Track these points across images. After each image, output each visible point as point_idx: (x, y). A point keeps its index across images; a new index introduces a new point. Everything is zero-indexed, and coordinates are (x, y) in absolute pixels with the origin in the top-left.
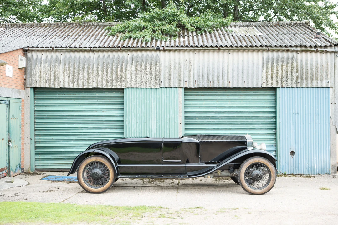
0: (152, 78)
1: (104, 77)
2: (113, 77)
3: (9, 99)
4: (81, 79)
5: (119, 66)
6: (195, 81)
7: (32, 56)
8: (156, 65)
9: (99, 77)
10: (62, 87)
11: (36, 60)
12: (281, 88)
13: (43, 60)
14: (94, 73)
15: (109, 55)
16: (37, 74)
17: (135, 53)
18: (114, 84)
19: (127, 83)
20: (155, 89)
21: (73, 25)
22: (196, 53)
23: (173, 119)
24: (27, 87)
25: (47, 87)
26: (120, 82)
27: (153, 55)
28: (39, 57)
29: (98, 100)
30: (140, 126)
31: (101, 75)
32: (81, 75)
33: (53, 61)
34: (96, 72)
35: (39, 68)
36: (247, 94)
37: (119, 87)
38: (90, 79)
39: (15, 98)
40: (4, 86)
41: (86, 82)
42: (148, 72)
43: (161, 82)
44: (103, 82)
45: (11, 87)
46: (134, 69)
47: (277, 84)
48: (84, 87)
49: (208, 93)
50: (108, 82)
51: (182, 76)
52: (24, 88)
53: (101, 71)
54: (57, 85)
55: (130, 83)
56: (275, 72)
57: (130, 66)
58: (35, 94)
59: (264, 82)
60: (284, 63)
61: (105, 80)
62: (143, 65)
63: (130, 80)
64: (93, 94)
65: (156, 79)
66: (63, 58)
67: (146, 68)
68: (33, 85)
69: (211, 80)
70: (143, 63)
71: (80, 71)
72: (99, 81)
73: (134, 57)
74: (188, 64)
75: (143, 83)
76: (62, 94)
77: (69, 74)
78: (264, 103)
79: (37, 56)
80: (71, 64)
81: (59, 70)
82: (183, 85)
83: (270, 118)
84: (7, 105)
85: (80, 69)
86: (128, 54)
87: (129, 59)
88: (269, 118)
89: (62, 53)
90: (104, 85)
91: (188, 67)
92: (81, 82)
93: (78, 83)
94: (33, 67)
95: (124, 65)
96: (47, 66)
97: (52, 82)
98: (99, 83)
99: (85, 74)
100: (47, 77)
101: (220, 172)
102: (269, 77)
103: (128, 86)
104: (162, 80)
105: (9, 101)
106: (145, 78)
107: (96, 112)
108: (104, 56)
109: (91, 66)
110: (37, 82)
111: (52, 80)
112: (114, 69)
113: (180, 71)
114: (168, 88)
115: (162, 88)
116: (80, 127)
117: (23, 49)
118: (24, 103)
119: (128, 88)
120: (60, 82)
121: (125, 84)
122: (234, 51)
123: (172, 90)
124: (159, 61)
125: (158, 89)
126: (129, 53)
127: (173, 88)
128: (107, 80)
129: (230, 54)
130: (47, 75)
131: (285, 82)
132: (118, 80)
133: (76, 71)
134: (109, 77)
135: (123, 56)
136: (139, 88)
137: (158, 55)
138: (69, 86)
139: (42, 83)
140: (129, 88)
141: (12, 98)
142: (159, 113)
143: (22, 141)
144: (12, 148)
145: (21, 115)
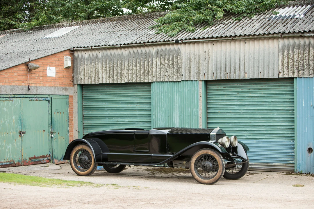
0: (174, 72)
1: (134, 72)
2: (142, 72)
3: (51, 96)
4: (115, 75)
5: (146, 61)
6: (213, 73)
7: (78, 56)
8: (177, 58)
9: (130, 73)
10: (101, 83)
11: (81, 59)
12: (298, 78)
13: (86, 58)
14: (126, 68)
15: (138, 51)
16: (82, 72)
17: (159, 48)
18: (142, 78)
19: (153, 77)
20: (177, 82)
21: (138, 17)
22: (214, 44)
23: (194, 113)
24: (75, 84)
25: (89, 83)
26: (147, 77)
27: (175, 48)
28: (84, 56)
29: (132, 95)
30: (165, 120)
31: (131, 70)
32: (116, 71)
33: (94, 59)
34: (128, 67)
35: (83, 66)
36: (268, 85)
37: (146, 81)
38: (123, 74)
39: (59, 95)
40: (45, 85)
41: (119, 77)
42: (170, 66)
43: (182, 75)
44: (133, 77)
45: (54, 85)
46: (158, 63)
47: (294, 74)
48: (118, 83)
49: (230, 85)
50: (137, 77)
51: (201, 68)
52: (72, 85)
53: (131, 67)
54: (97, 82)
55: (155, 77)
56: (292, 61)
57: (155, 61)
58: (82, 90)
59: (280, 72)
60: (300, 50)
61: (135, 75)
62: (166, 58)
63: (155, 74)
64: (128, 89)
65: (178, 73)
66: (101, 56)
67: (169, 62)
68: (78, 82)
69: (228, 71)
70: (166, 57)
71: (115, 68)
72: (129, 76)
73: (159, 51)
74: (207, 56)
75: (166, 77)
76: (104, 90)
77: (106, 70)
78: (284, 95)
79: (82, 55)
80: (107, 61)
81: (98, 67)
82: (202, 78)
83: (291, 111)
84: (49, 102)
85: (115, 65)
86: (154, 49)
87: (154, 54)
88: (289, 111)
89: (100, 51)
90: (134, 80)
91: (207, 59)
92: (116, 78)
93: (113, 80)
94: (79, 65)
95: (150, 60)
96: (89, 64)
97: (93, 79)
98: (130, 78)
99: (119, 70)
100: (89, 74)
101: (185, 162)
102: (286, 66)
103: (154, 80)
104: (183, 73)
105: (51, 98)
106: (168, 71)
107: (130, 106)
108: (134, 52)
109: (123, 62)
110: (82, 79)
111: (93, 77)
112: (142, 64)
113: (199, 63)
114: (189, 81)
115: (184, 81)
116: (118, 120)
117: (70, 49)
118: (72, 99)
119: (153, 82)
120: (99, 78)
121: (151, 79)
122: (250, 40)
123: (192, 83)
124: (180, 54)
125: (180, 83)
126: (154, 47)
127: (193, 81)
128: (136, 75)
129: (246, 43)
130: (90, 72)
131: (302, 72)
132: (146, 75)
133: (111, 68)
134: (138, 72)
135: (150, 51)
136: (163, 82)
137: (179, 48)
138: (106, 81)
139: (86, 80)
140: (155, 82)
141: (55, 95)
142: (181, 107)
143: (70, 133)
144: (55, 139)
145: (68, 109)
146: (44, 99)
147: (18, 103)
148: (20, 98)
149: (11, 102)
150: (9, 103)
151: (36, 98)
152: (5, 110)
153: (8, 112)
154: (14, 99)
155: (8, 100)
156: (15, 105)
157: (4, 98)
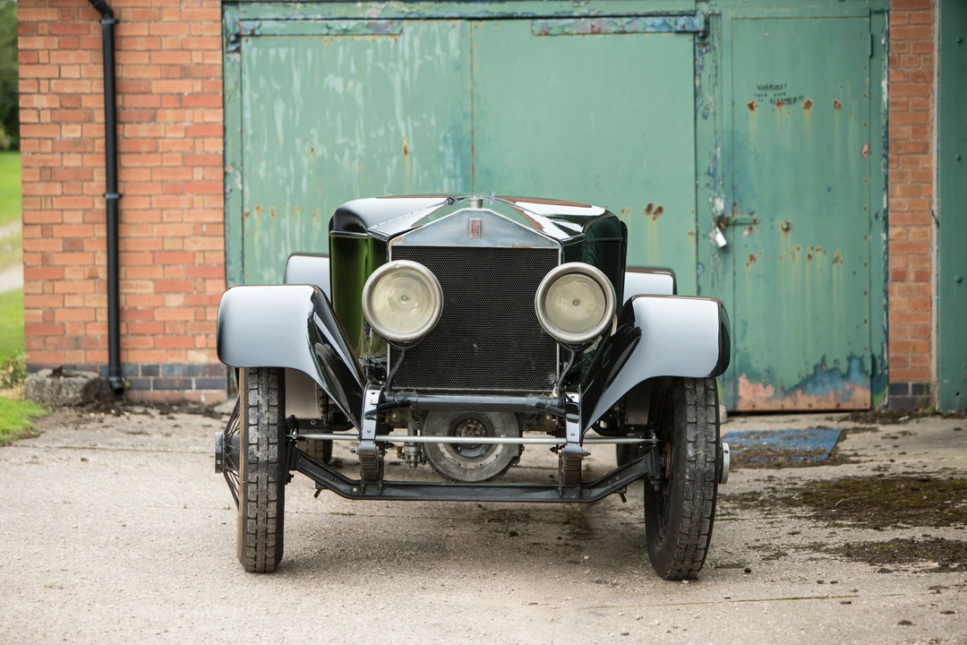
84: (703, 38)
105: (720, 15)
143: (893, 232)
144: (752, 258)
145: (884, 84)
146: (658, 21)
147: (438, 50)
148: (458, 23)
149: (386, 43)
150: (370, 52)
151: (587, 17)
152: (340, 89)
153: (360, 101)
154: (408, 27)
155: (364, 31)
156: (418, 62)
157: (330, 23)
